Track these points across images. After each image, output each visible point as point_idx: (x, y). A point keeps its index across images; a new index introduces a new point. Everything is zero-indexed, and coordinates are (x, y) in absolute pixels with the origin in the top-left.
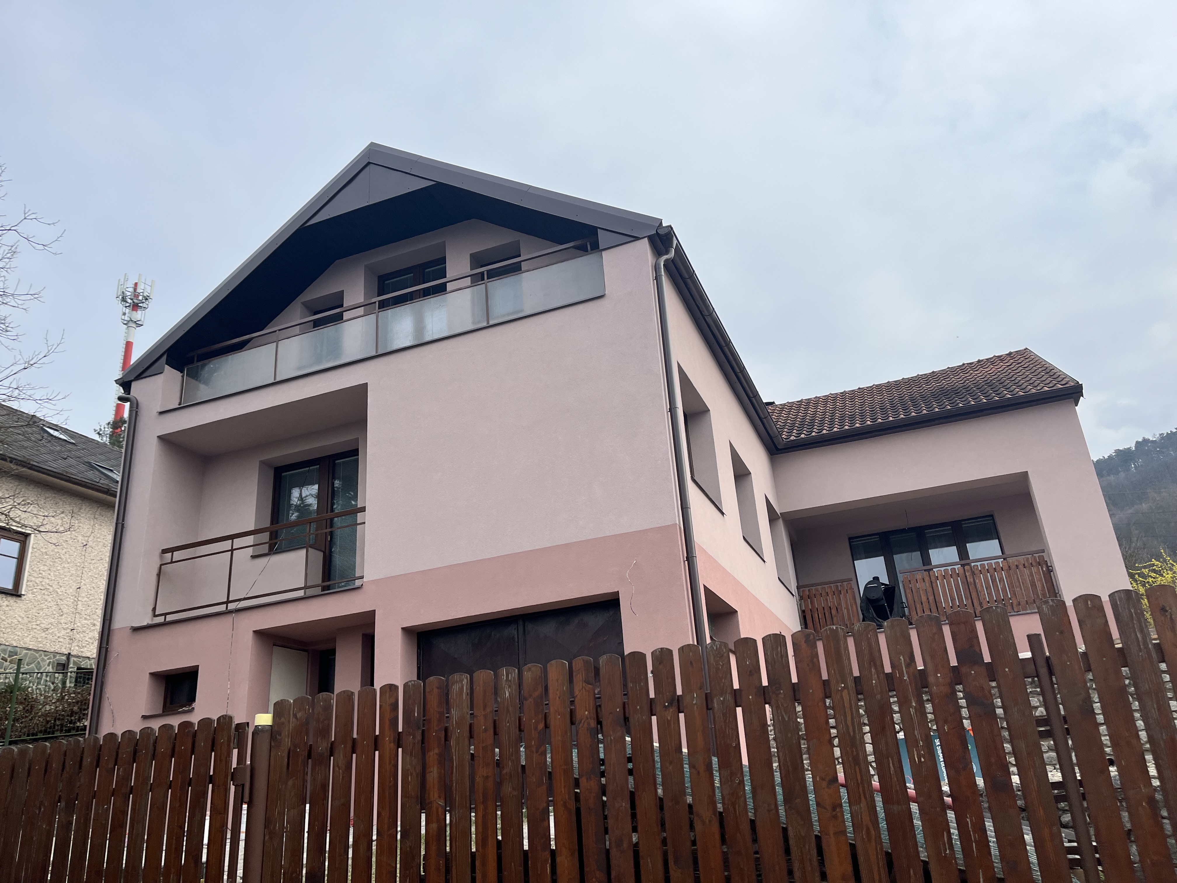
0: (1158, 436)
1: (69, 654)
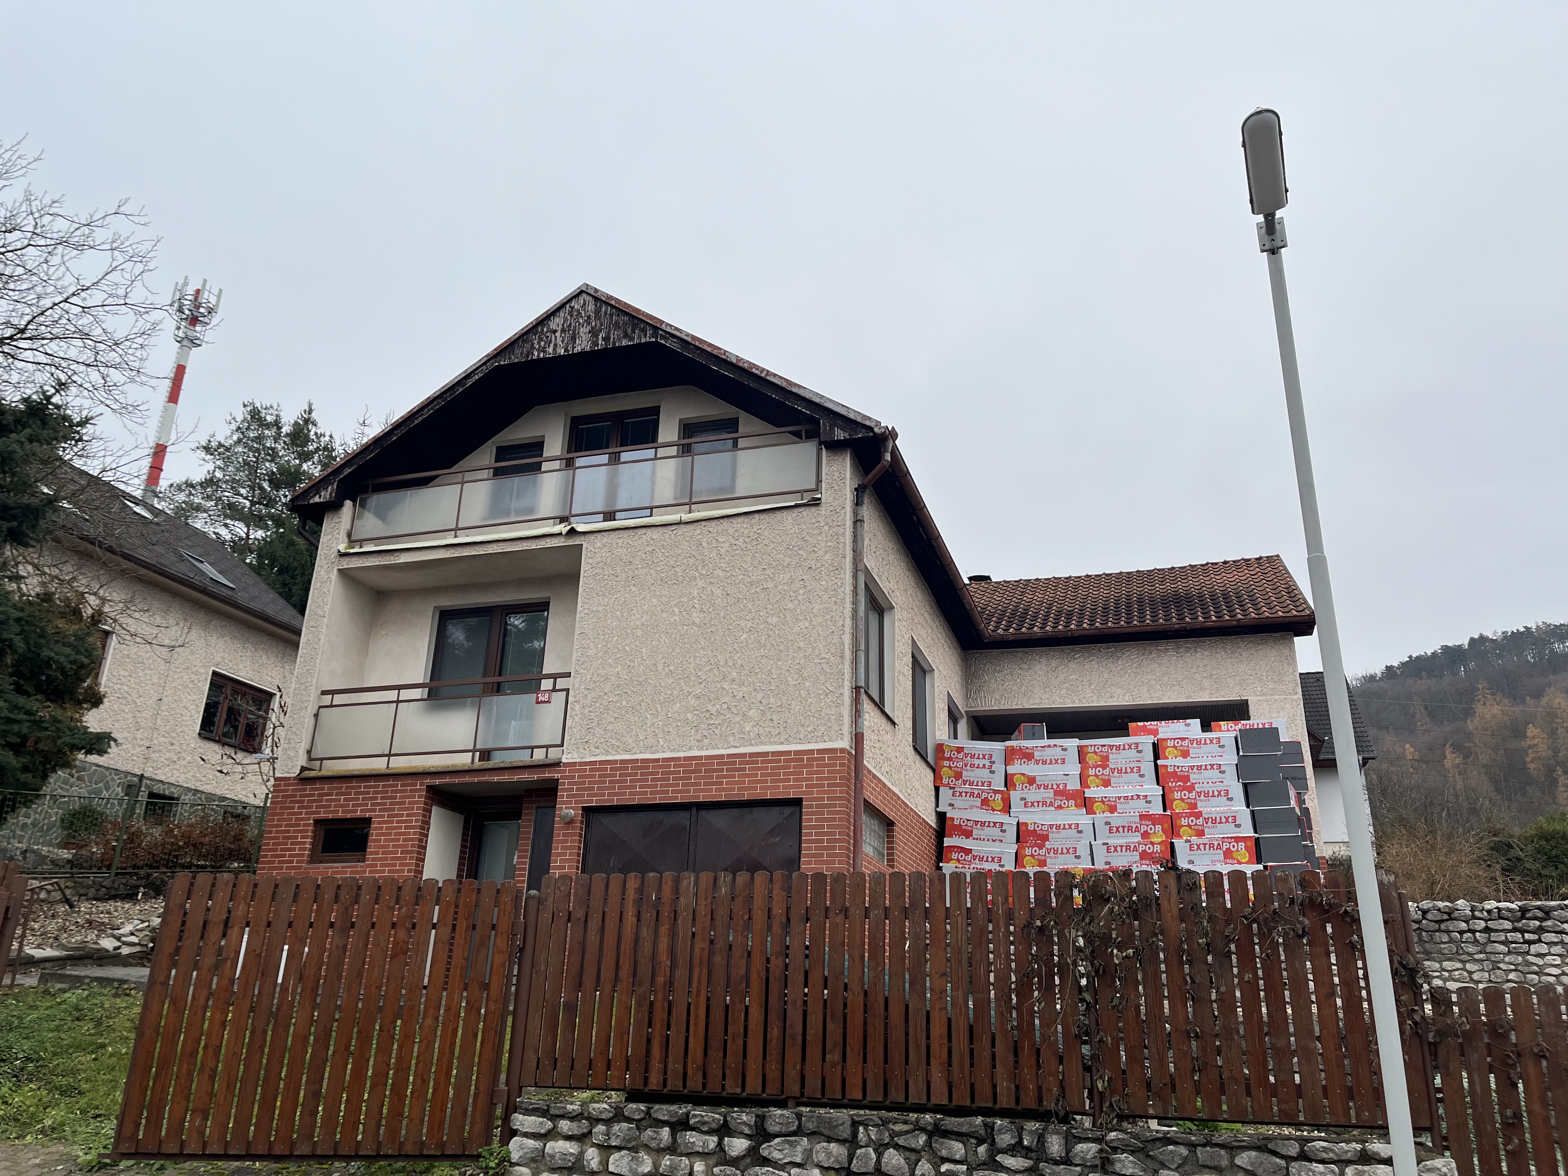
0: (1500, 634)
1: (142, 775)
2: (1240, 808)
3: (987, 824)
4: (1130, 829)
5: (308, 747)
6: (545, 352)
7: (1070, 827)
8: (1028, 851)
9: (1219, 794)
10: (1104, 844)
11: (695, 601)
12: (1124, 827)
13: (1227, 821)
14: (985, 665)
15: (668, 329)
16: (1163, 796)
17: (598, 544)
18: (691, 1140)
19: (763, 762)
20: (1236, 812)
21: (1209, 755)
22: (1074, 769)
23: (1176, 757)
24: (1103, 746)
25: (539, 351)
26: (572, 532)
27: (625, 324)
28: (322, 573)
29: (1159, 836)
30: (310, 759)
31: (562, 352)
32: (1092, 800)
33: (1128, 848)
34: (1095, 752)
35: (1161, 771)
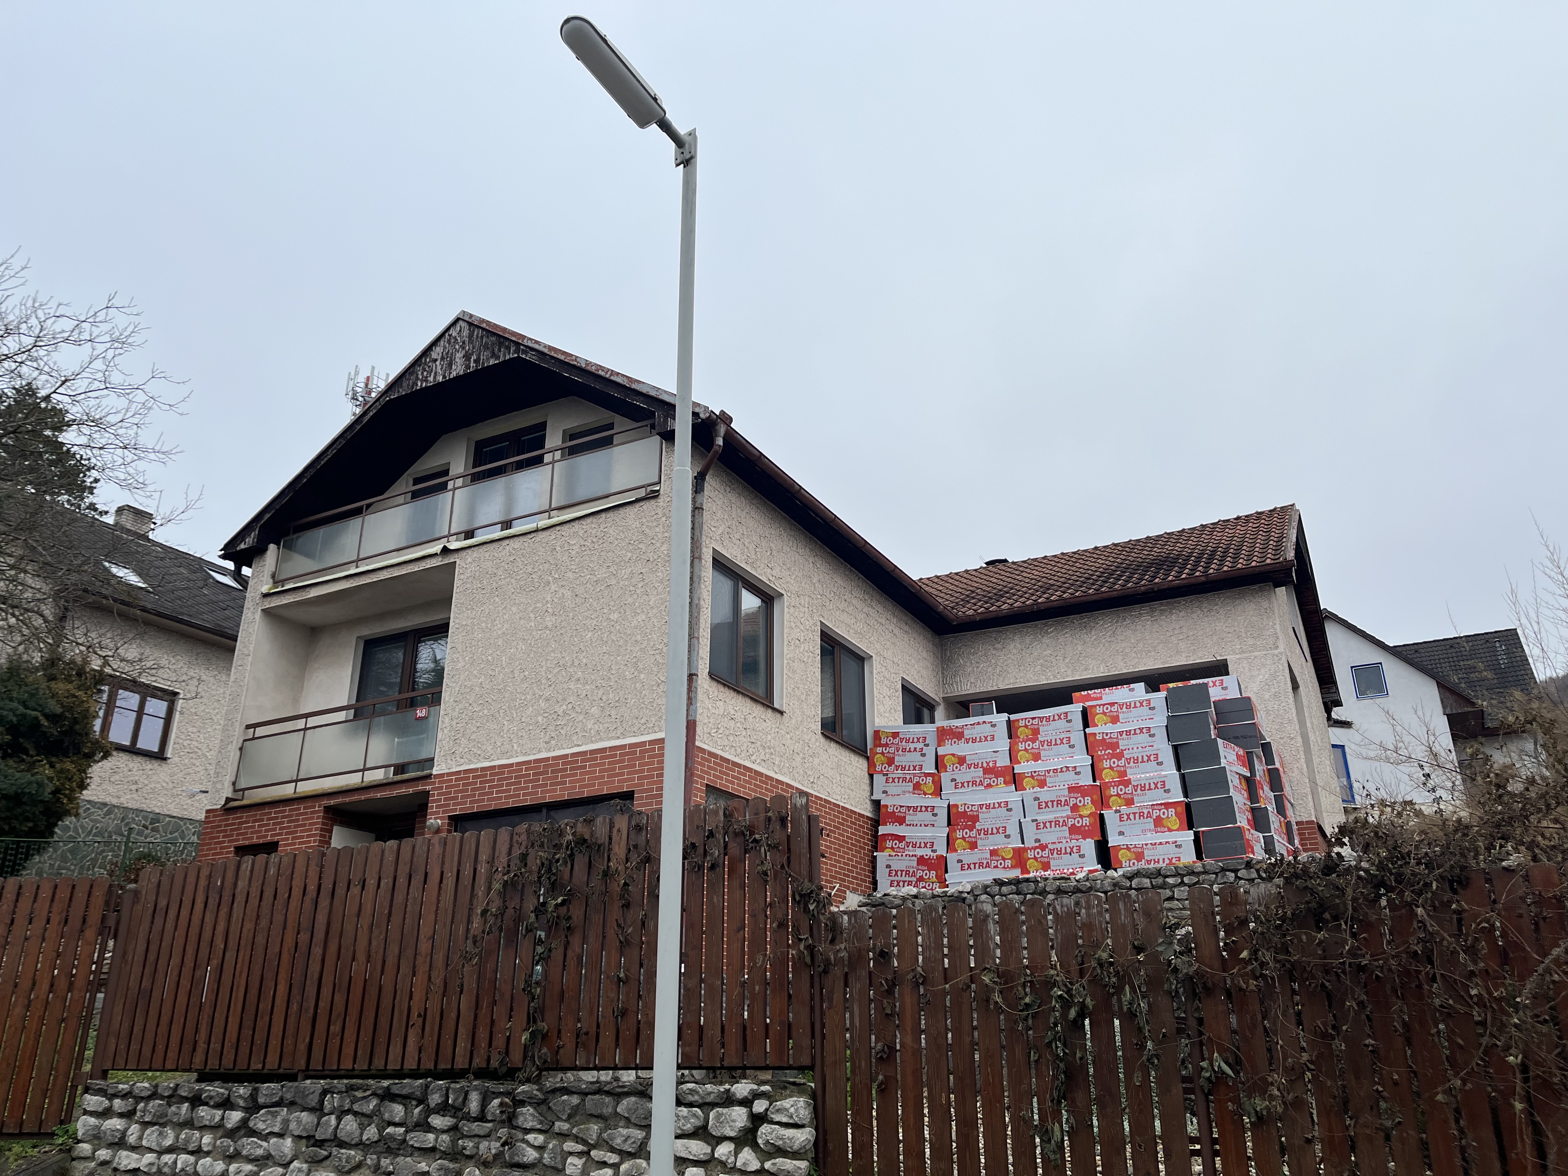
2: (1170, 772)
3: (919, 809)
4: (1059, 803)
5: (233, 779)
6: (426, 381)
7: (1000, 806)
8: (959, 834)
9: (1149, 760)
10: (1033, 821)
11: (549, 606)
12: (1052, 802)
13: (1156, 787)
14: (960, 648)
15: (530, 344)
16: (1092, 765)
17: (469, 560)
18: (202, 1114)
19: (602, 758)
20: (1165, 776)
21: (1140, 719)
22: (1003, 744)
23: (1105, 724)
24: (1033, 718)
25: (422, 381)
26: (445, 551)
27: (493, 344)
28: (249, 614)
29: (1088, 807)
30: (235, 791)
31: (440, 379)
32: (1022, 776)
33: (1057, 823)
34: (1026, 726)
35: (1090, 739)
